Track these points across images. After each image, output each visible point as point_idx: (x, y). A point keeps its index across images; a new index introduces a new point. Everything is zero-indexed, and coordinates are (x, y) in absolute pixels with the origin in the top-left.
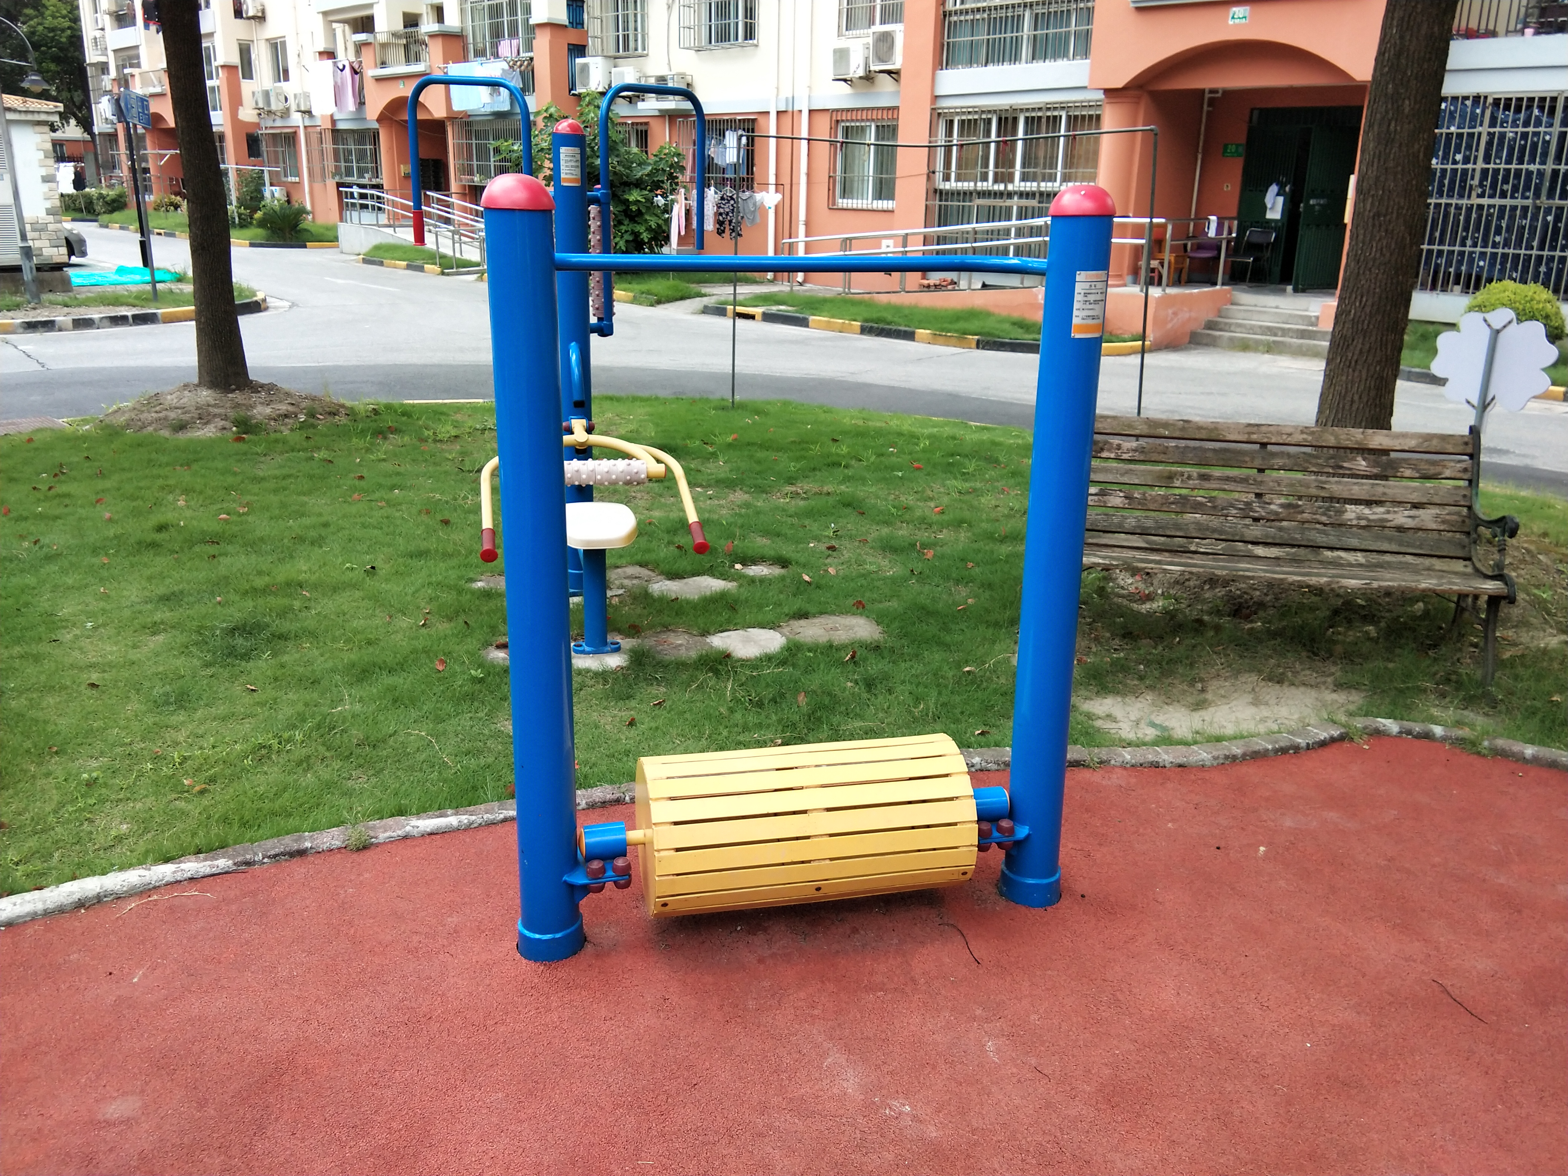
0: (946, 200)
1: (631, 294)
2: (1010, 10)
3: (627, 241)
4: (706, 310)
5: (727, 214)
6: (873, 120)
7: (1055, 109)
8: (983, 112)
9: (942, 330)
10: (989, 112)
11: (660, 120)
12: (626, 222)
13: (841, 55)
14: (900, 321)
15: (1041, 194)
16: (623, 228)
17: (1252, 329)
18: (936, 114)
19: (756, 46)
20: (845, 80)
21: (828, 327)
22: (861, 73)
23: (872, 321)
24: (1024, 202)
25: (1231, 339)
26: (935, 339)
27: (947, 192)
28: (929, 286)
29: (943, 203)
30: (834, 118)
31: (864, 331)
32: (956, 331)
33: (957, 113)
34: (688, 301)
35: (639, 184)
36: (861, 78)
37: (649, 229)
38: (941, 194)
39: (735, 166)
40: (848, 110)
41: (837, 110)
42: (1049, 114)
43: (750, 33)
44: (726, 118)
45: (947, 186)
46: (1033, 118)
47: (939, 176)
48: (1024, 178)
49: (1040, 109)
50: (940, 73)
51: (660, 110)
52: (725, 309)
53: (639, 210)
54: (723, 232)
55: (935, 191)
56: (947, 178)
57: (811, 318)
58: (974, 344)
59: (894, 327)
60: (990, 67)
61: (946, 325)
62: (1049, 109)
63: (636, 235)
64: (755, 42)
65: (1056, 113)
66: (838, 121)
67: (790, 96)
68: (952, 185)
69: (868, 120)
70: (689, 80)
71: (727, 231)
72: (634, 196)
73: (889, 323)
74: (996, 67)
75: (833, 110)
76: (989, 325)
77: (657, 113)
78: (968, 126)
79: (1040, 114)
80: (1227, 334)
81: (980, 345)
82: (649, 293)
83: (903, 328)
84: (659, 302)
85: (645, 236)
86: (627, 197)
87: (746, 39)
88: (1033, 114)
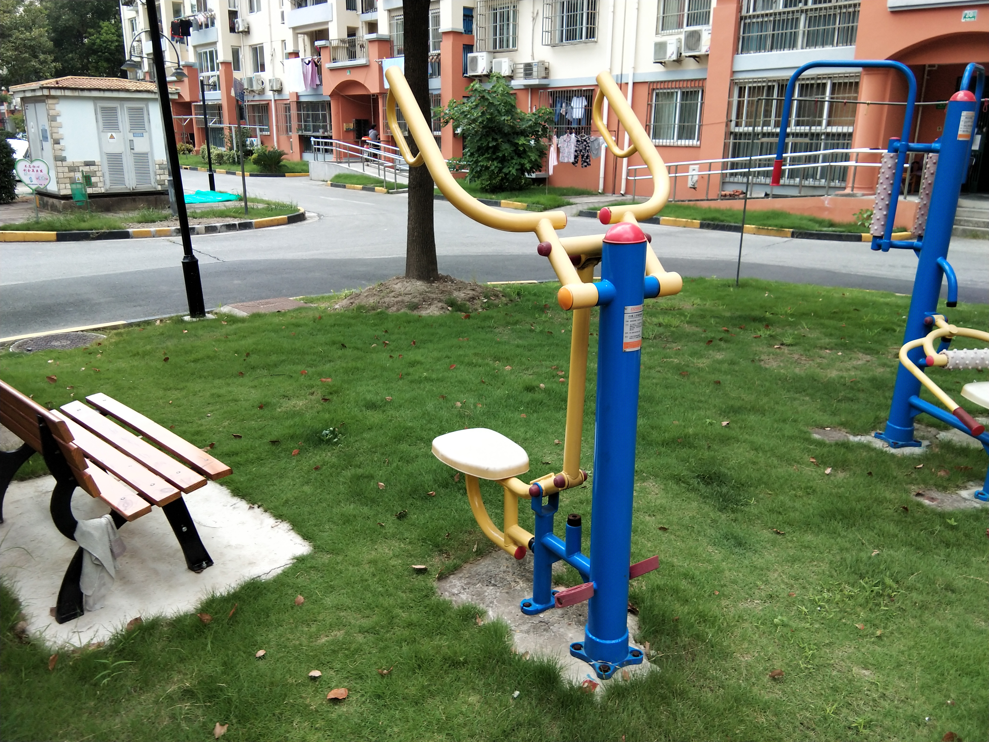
0: (740, 139)
1: (525, 205)
2: (791, 15)
3: (517, 170)
4: (581, 214)
5: (581, 151)
6: (680, 88)
7: (824, 78)
8: (770, 81)
9: (765, 225)
10: (774, 81)
11: (524, 92)
12: (516, 158)
13: (660, 47)
14: (728, 219)
15: (813, 134)
16: (514, 161)
17: (977, 224)
18: (733, 83)
19: (596, 42)
20: (661, 63)
21: (675, 224)
22: (674, 57)
23: (709, 219)
24: (799, 140)
25: (965, 230)
26: (758, 232)
27: (741, 134)
28: (725, 195)
29: (738, 141)
30: (651, 87)
31: (702, 226)
32: (776, 226)
33: (750, 82)
34: (563, 208)
35: (523, 133)
36: (674, 61)
37: (530, 161)
38: (736, 136)
39: (579, 120)
40: (662, 82)
41: (654, 82)
42: (819, 81)
43: (591, 33)
44: (574, 89)
45: (737, 130)
46: (807, 85)
47: (733, 123)
48: (798, 124)
49: (813, 79)
50: (736, 56)
51: (524, 85)
52: (596, 213)
53: (524, 150)
54: (577, 162)
55: (732, 133)
56: (737, 125)
57: (662, 218)
58: (790, 235)
59: (727, 224)
60: (774, 52)
61: (765, 222)
62: (819, 79)
63: (522, 165)
64: (595, 39)
65: (824, 81)
66: (653, 89)
67: (620, 73)
68: (743, 129)
69: (676, 88)
70: (547, 65)
71: (580, 162)
72: (522, 141)
73: (722, 221)
74: (778, 52)
75: (651, 82)
76: (797, 223)
77: (523, 87)
78: (755, 90)
79: (813, 82)
80: (962, 227)
81: (793, 235)
82: (538, 203)
83: (733, 224)
84: (545, 209)
85: (528, 166)
86: (517, 141)
87: (587, 38)
88: (808, 82)
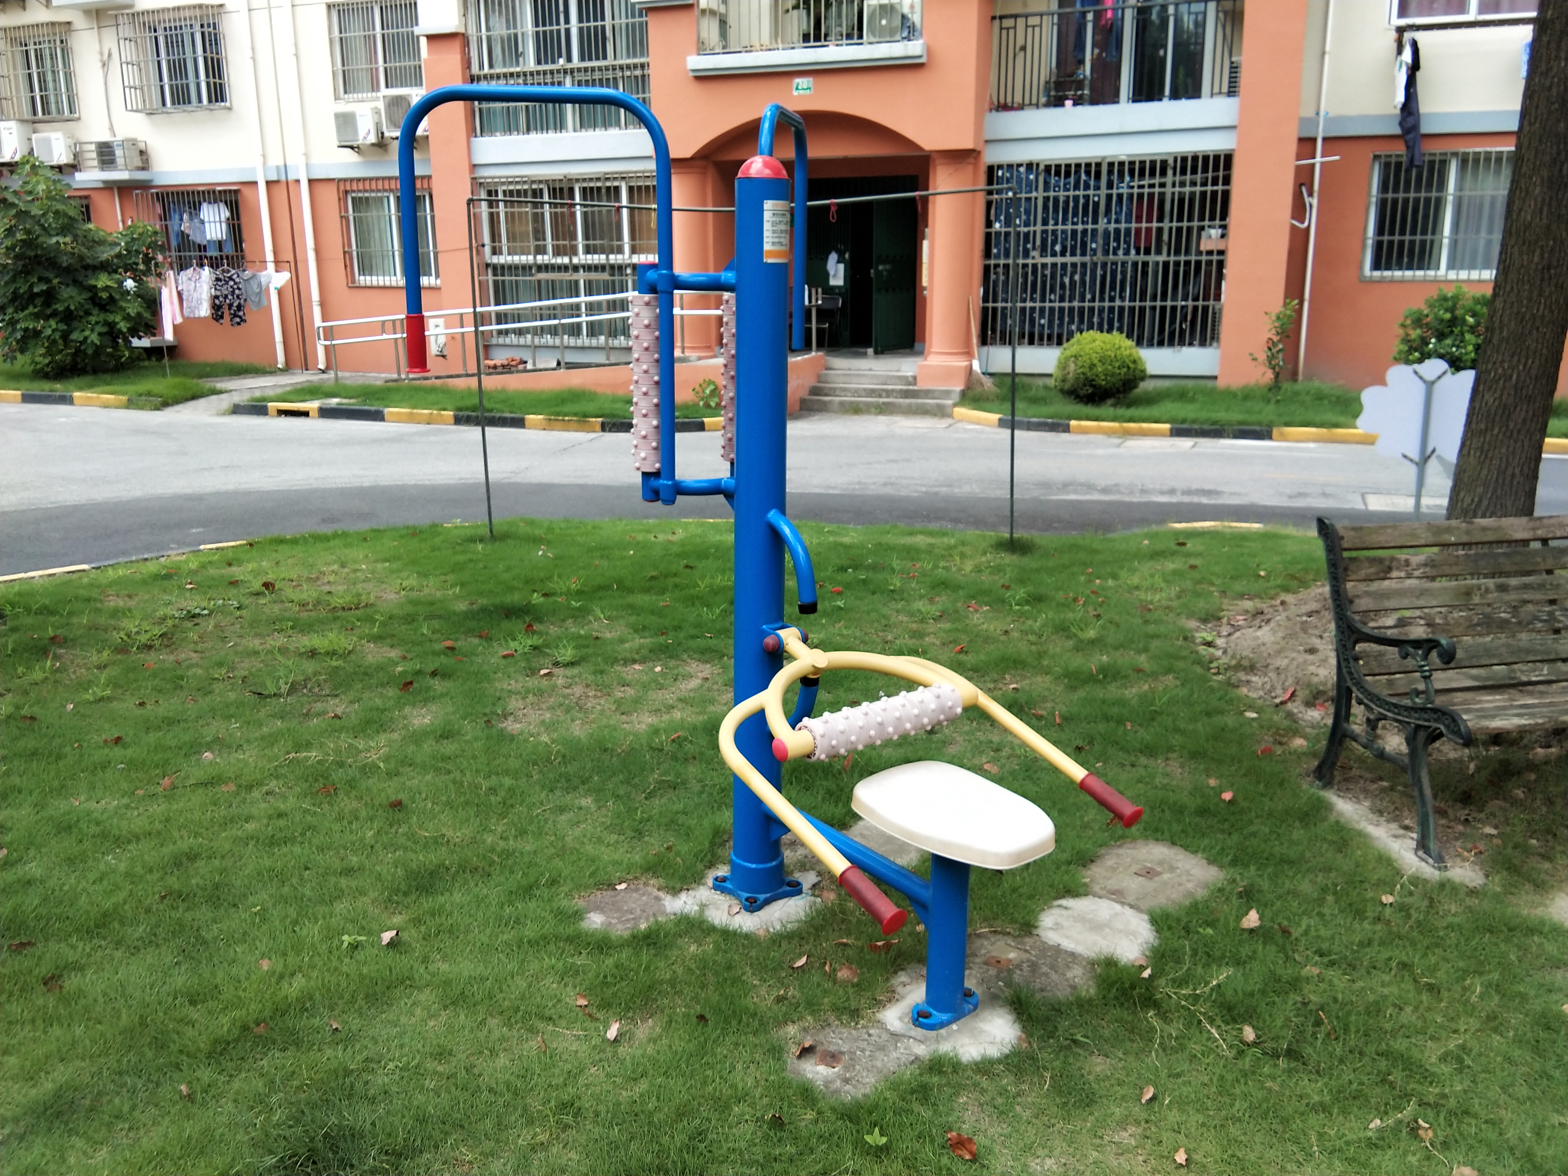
0: (503, 275)
1: (124, 398)
2: (549, 76)
3: (100, 334)
4: (237, 410)
5: (226, 297)
6: (391, 190)
7: (615, 179)
8: (533, 182)
9: (558, 414)
10: (540, 182)
11: (106, 193)
12: (95, 311)
13: (345, 121)
14: (498, 406)
15: (612, 267)
16: (93, 319)
17: (856, 392)
18: (476, 183)
19: (230, 109)
20: (352, 148)
21: (411, 419)
22: (372, 139)
23: (467, 409)
24: (593, 276)
25: (842, 404)
26: (549, 425)
27: (503, 267)
28: (495, 367)
29: (500, 278)
30: (342, 188)
31: (458, 421)
32: (575, 415)
33: (503, 183)
34: (202, 401)
35: (106, 267)
36: (373, 145)
37: (127, 318)
38: (497, 269)
39: (220, 244)
40: (359, 180)
41: (345, 180)
42: (608, 184)
43: (218, 94)
44: (201, 189)
45: (495, 260)
46: (592, 189)
47: (487, 250)
48: (588, 250)
49: (598, 179)
50: (473, 139)
51: (105, 182)
52: (266, 407)
53: (111, 297)
54: (222, 317)
55: (488, 265)
56: (495, 251)
57: (387, 411)
58: (598, 427)
59: (498, 415)
60: (533, 136)
61: (558, 409)
62: (607, 179)
63: (112, 325)
64: (228, 104)
65: (616, 184)
66: (346, 192)
67: (281, 163)
68: (503, 259)
69: (385, 190)
70: (142, 146)
71: (227, 317)
72: (103, 281)
73: (491, 411)
74: (539, 135)
75: (340, 180)
76: (608, 407)
77: (101, 185)
78: (515, 197)
79: (599, 184)
80: (837, 399)
81: (604, 428)
82: (149, 394)
83: (508, 415)
84: (165, 404)
85: (123, 326)
86: (92, 282)
87: (210, 101)
88: (592, 184)
